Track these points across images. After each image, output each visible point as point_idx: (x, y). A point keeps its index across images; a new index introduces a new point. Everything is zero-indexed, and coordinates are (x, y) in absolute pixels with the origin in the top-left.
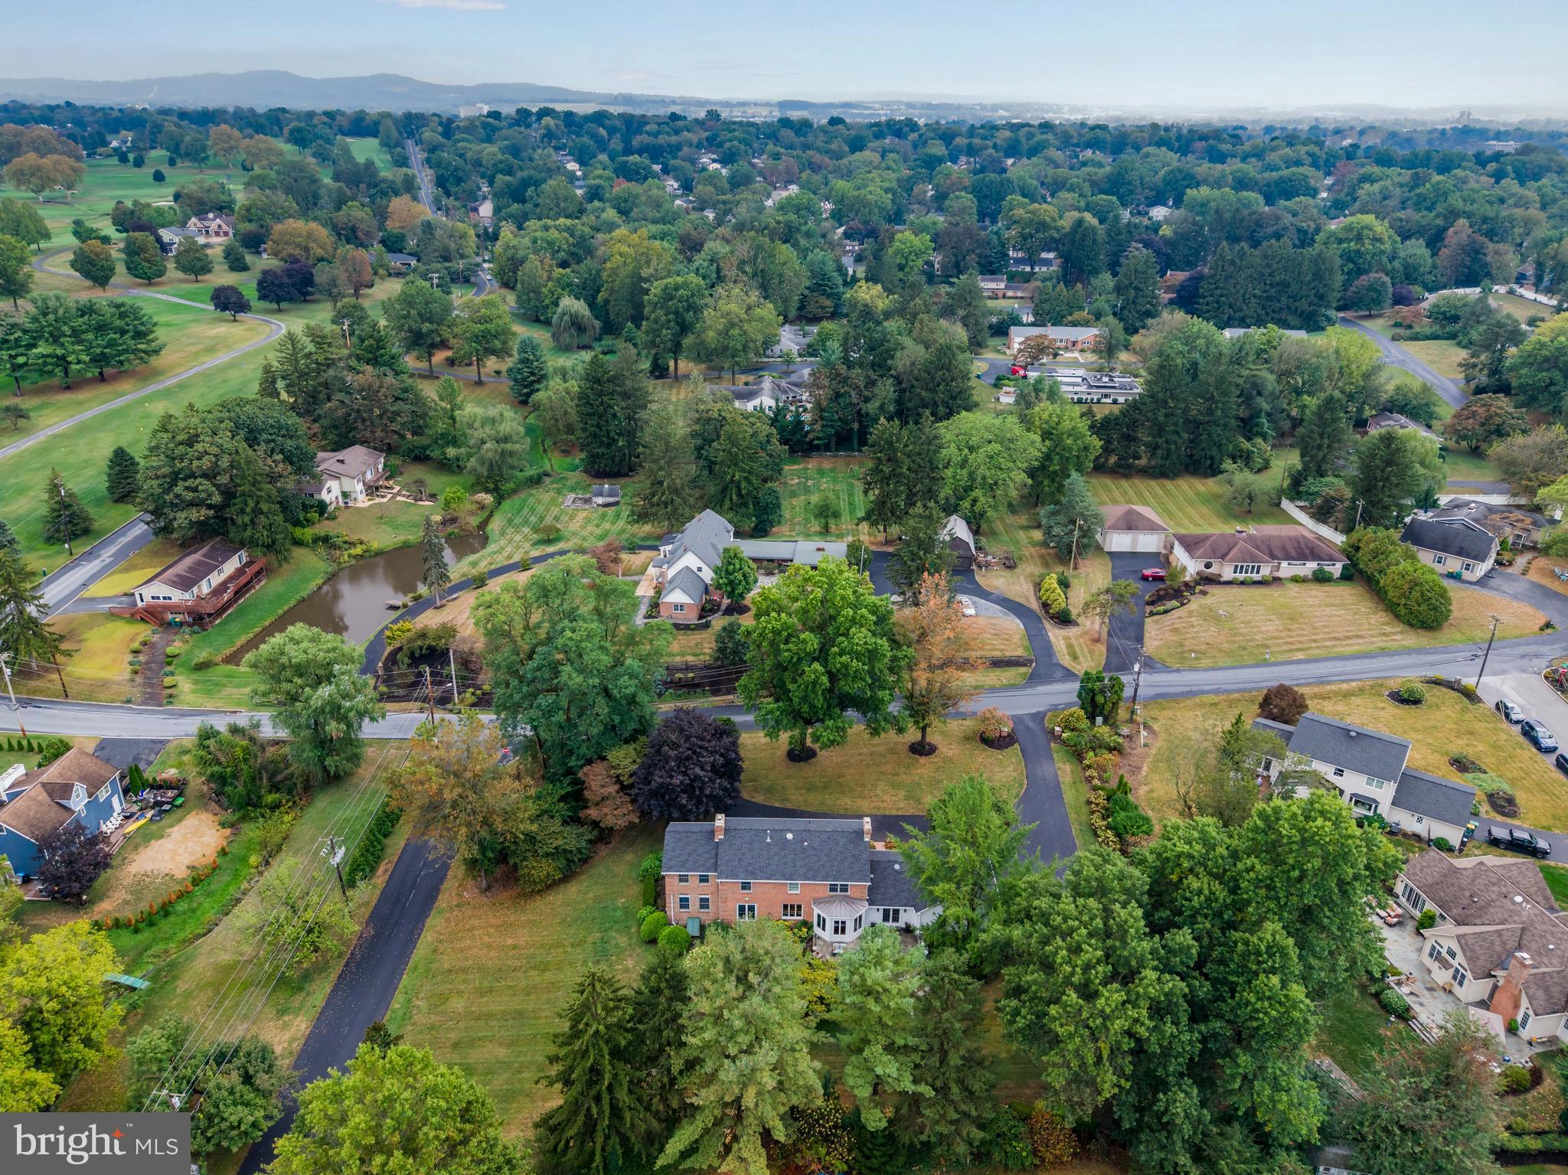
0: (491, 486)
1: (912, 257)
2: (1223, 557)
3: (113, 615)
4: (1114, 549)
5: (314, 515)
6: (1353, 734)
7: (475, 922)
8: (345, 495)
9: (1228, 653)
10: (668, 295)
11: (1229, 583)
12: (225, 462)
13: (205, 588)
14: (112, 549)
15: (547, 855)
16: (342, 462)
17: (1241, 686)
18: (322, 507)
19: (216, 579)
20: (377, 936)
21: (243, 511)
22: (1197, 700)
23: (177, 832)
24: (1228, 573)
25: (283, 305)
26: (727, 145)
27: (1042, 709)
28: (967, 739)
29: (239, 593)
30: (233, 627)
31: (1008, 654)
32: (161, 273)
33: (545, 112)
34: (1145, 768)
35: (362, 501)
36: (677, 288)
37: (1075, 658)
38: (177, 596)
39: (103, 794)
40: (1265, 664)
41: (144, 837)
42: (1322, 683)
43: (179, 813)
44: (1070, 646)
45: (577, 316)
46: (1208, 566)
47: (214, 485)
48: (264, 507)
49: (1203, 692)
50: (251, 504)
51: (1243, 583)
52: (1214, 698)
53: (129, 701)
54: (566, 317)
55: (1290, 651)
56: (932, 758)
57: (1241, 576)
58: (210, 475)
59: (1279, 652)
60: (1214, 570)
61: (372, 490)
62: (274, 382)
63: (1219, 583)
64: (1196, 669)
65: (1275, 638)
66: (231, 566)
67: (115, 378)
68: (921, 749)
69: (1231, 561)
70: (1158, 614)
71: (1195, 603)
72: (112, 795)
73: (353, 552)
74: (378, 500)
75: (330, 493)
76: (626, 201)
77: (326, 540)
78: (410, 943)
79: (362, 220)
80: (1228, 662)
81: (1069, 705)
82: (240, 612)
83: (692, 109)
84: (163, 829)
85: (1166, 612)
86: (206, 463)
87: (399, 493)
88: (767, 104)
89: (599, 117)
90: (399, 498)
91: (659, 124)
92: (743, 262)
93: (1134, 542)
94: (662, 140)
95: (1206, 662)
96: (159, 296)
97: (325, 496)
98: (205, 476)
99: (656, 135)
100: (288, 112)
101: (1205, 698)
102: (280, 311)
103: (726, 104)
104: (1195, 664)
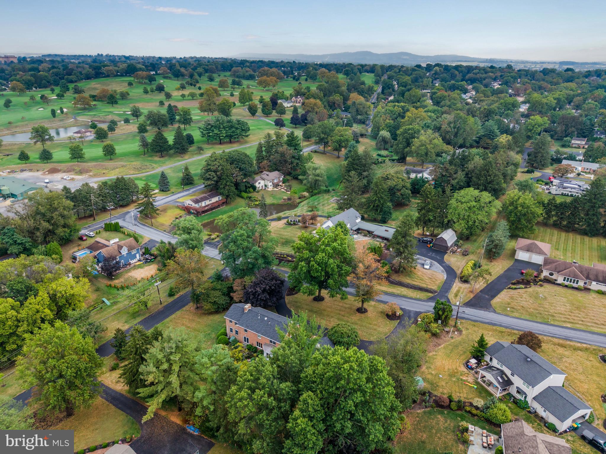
0: (311, 191)
1: (537, 126)
2: (558, 272)
3: (178, 207)
4: (519, 258)
5: (251, 190)
6: (529, 360)
7: (186, 316)
8: (266, 186)
9: (530, 314)
10: (405, 131)
11: (559, 285)
12: (220, 168)
13: (203, 204)
14: (194, 189)
15: (210, 302)
16: (268, 175)
17: (519, 328)
18: (254, 188)
19: (208, 202)
20: (162, 311)
21: (222, 184)
22: (495, 328)
23: (146, 268)
24: (560, 280)
25: (297, 126)
26: (505, 78)
27: (421, 311)
28: (381, 312)
29: (212, 209)
30: (206, 217)
31: (429, 287)
32: (271, 113)
33: (437, 65)
34: (442, 346)
35: (270, 188)
36: (409, 130)
37: (456, 295)
38: (194, 205)
39: (134, 252)
40: (547, 324)
41: (139, 267)
42: (567, 340)
43: (152, 263)
44: (458, 291)
45: (385, 138)
46: (551, 274)
47: (216, 174)
48: (228, 184)
49: (501, 326)
50: (225, 182)
51: (566, 286)
52: (503, 329)
53: (165, 231)
54: (381, 138)
55: (565, 322)
56: (363, 315)
57: (566, 283)
58: (215, 172)
59: (559, 321)
60: (554, 277)
61: (276, 185)
62: (262, 148)
63: (554, 283)
64: (508, 316)
65: (561, 314)
66: (215, 200)
67: (234, 142)
68: (361, 310)
69: (562, 274)
70: (512, 289)
71: (533, 289)
72: (137, 253)
73: (256, 203)
74: (275, 189)
75: (260, 184)
76: (440, 98)
77: (250, 198)
78: (168, 316)
79: (338, 100)
80: (528, 317)
81: (429, 312)
82: (211, 214)
83: (519, 64)
84: (144, 266)
85: (515, 289)
86: (214, 168)
87: (283, 188)
88: (555, 63)
89: (457, 67)
90: (282, 190)
91: (479, 70)
92: (450, 123)
93: (530, 258)
94: (478, 76)
95: (516, 314)
96: (267, 120)
97: (257, 185)
98: (214, 172)
99: (476, 74)
100: (353, 65)
101: (499, 328)
102: (296, 128)
103: (517, 62)
104: (509, 313)
